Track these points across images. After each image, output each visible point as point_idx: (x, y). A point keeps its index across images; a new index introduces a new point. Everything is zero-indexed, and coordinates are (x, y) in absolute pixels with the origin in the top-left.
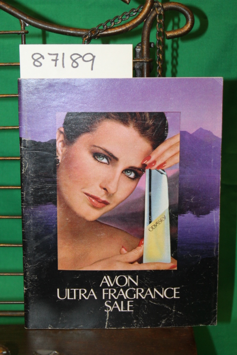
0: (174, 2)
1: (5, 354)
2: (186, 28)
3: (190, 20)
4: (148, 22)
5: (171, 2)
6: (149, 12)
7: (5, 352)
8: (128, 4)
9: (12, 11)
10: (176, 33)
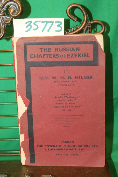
0: (96, 20)
2: (102, 31)
4: (85, 29)
5: (95, 20)
6: (85, 25)
8: (76, 22)
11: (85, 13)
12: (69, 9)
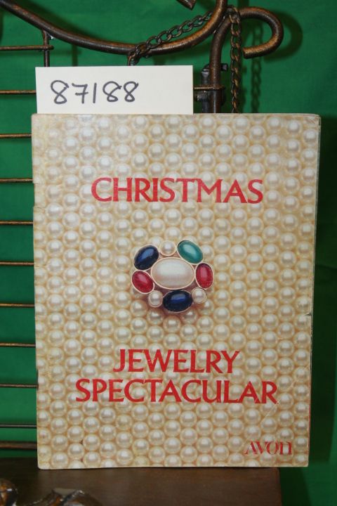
0: (254, 7)
5: (251, 7)
6: (220, 20)
8: (191, 9)
10: (257, 50)
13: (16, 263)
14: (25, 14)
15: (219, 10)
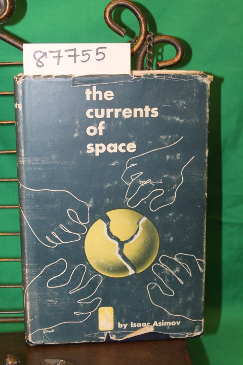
0: (165, 35)
1: (16, 364)
2: (177, 59)
3: (180, 52)
4: (142, 54)
5: (162, 35)
6: (142, 44)
7: (16, 362)
8: (123, 37)
9: (16, 44)
10: (167, 64)
11: (142, 19)
12: (110, 10)
13: (8, 207)
14: (11, 41)
15: (142, 38)
